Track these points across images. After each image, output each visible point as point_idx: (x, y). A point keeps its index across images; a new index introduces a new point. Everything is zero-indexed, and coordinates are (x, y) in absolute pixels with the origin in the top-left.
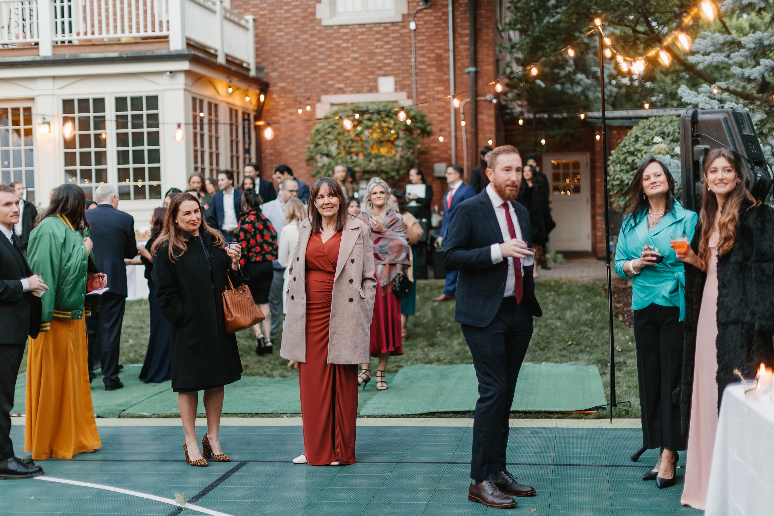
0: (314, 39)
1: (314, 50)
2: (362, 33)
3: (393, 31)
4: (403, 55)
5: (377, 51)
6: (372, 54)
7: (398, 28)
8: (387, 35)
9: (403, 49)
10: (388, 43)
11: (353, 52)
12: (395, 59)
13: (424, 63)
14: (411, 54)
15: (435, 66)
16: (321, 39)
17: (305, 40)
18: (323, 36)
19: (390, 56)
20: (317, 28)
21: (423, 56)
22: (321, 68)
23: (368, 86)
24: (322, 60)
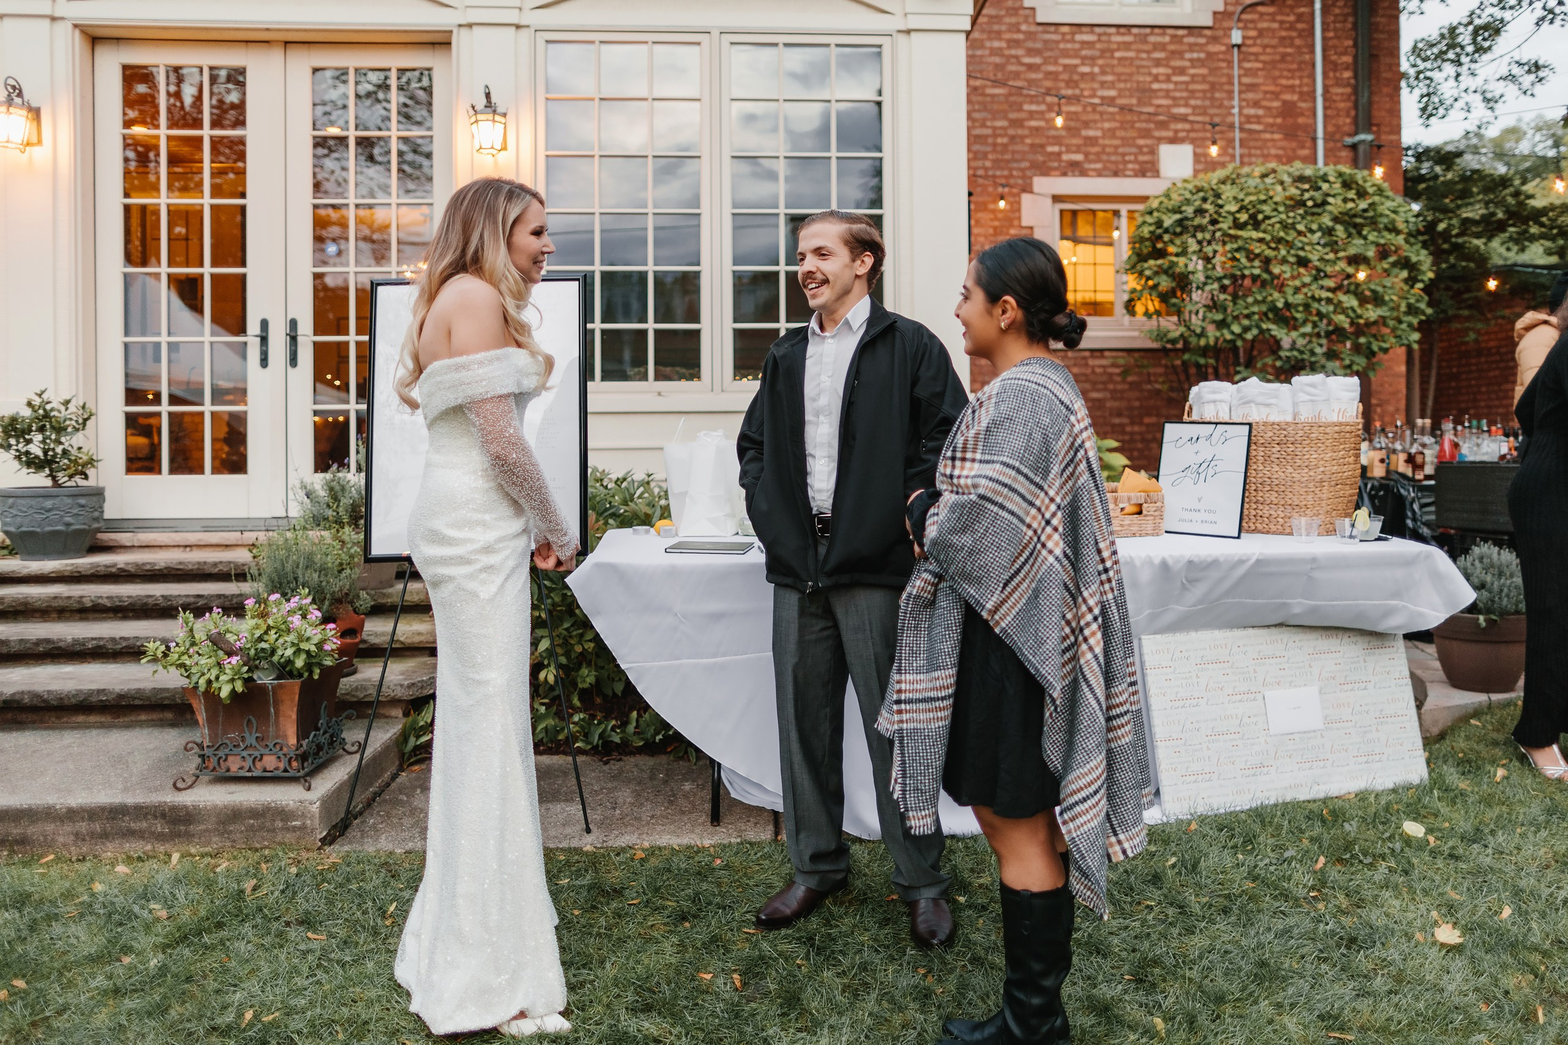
0: (1020, 52)
1: (1017, 75)
2: (1126, 46)
3: (1192, 47)
4: (1212, 99)
5: (1155, 86)
6: (1145, 93)
7: (1202, 41)
8: (1180, 54)
9: (1213, 87)
10: (1182, 71)
11: (1103, 84)
12: (1194, 107)
13: (1258, 119)
14: (1231, 98)
15: (1280, 128)
16: (1031, 52)
17: (994, 52)
18: (1039, 45)
19: (1187, 99)
20: (1024, 27)
21: (1256, 104)
22: (1032, 115)
23: (1136, 161)
24: (1032, 99)
